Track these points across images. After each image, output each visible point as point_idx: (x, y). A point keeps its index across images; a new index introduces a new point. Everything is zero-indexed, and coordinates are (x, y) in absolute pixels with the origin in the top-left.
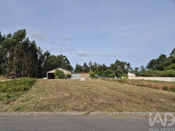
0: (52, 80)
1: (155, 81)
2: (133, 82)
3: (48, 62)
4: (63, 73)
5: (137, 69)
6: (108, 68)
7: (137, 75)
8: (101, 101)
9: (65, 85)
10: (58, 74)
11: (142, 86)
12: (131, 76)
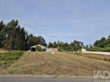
0: (34, 52)
1: (99, 54)
2: (85, 55)
3: (31, 41)
4: (41, 48)
5: (87, 46)
6: (69, 45)
7: (88, 50)
8: (65, 67)
9: (42, 56)
10: (38, 49)
11: (91, 57)
12: (84, 51)
